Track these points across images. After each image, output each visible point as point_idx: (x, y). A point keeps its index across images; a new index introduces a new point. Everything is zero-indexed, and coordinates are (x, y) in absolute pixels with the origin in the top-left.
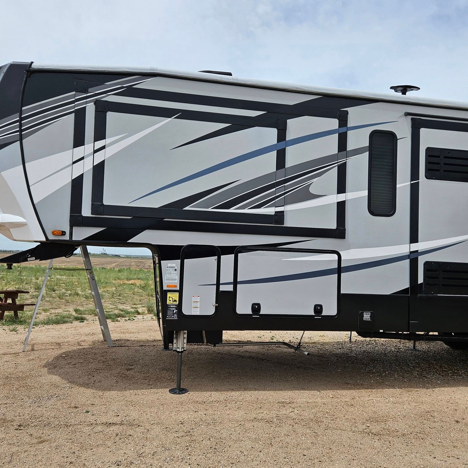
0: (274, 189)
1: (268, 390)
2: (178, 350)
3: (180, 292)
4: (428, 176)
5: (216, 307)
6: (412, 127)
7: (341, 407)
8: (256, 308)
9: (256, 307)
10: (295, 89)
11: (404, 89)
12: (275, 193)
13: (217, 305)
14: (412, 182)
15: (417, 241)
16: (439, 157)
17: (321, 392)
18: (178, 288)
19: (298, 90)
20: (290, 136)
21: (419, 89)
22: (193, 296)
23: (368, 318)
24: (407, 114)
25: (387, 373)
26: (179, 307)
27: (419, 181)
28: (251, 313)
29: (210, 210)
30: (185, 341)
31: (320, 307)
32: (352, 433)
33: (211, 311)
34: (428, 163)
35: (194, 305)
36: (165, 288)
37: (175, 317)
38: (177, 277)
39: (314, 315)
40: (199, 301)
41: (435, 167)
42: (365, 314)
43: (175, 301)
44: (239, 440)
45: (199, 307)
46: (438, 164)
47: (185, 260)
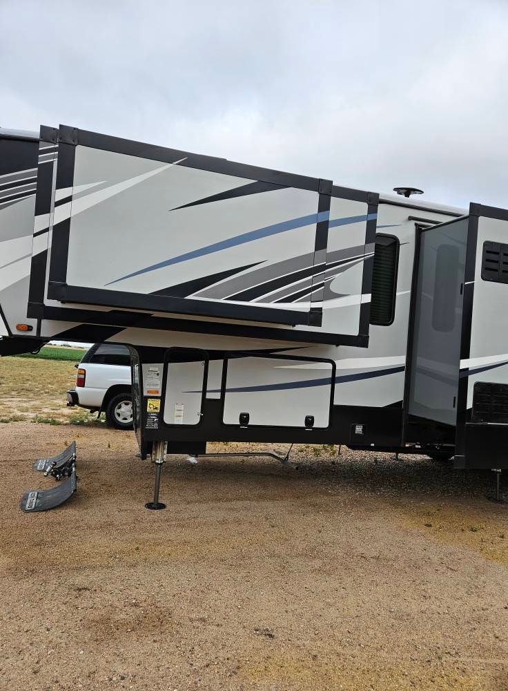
2: (157, 462)
3: (162, 398)
5: (201, 416)
8: (244, 418)
11: (408, 192)
13: (202, 414)
18: (160, 395)
21: (423, 192)
22: (177, 404)
23: (360, 432)
24: (411, 218)
26: (161, 415)
30: (165, 452)
31: (312, 418)
33: (195, 420)
35: (177, 413)
36: (145, 394)
37: (156, 426)
38: (160, 382)
39: (305, 426)
40: (183, 409)
42: (357, 427)
43: (156, 408)
45: (182, 416)
47: (169, 364)
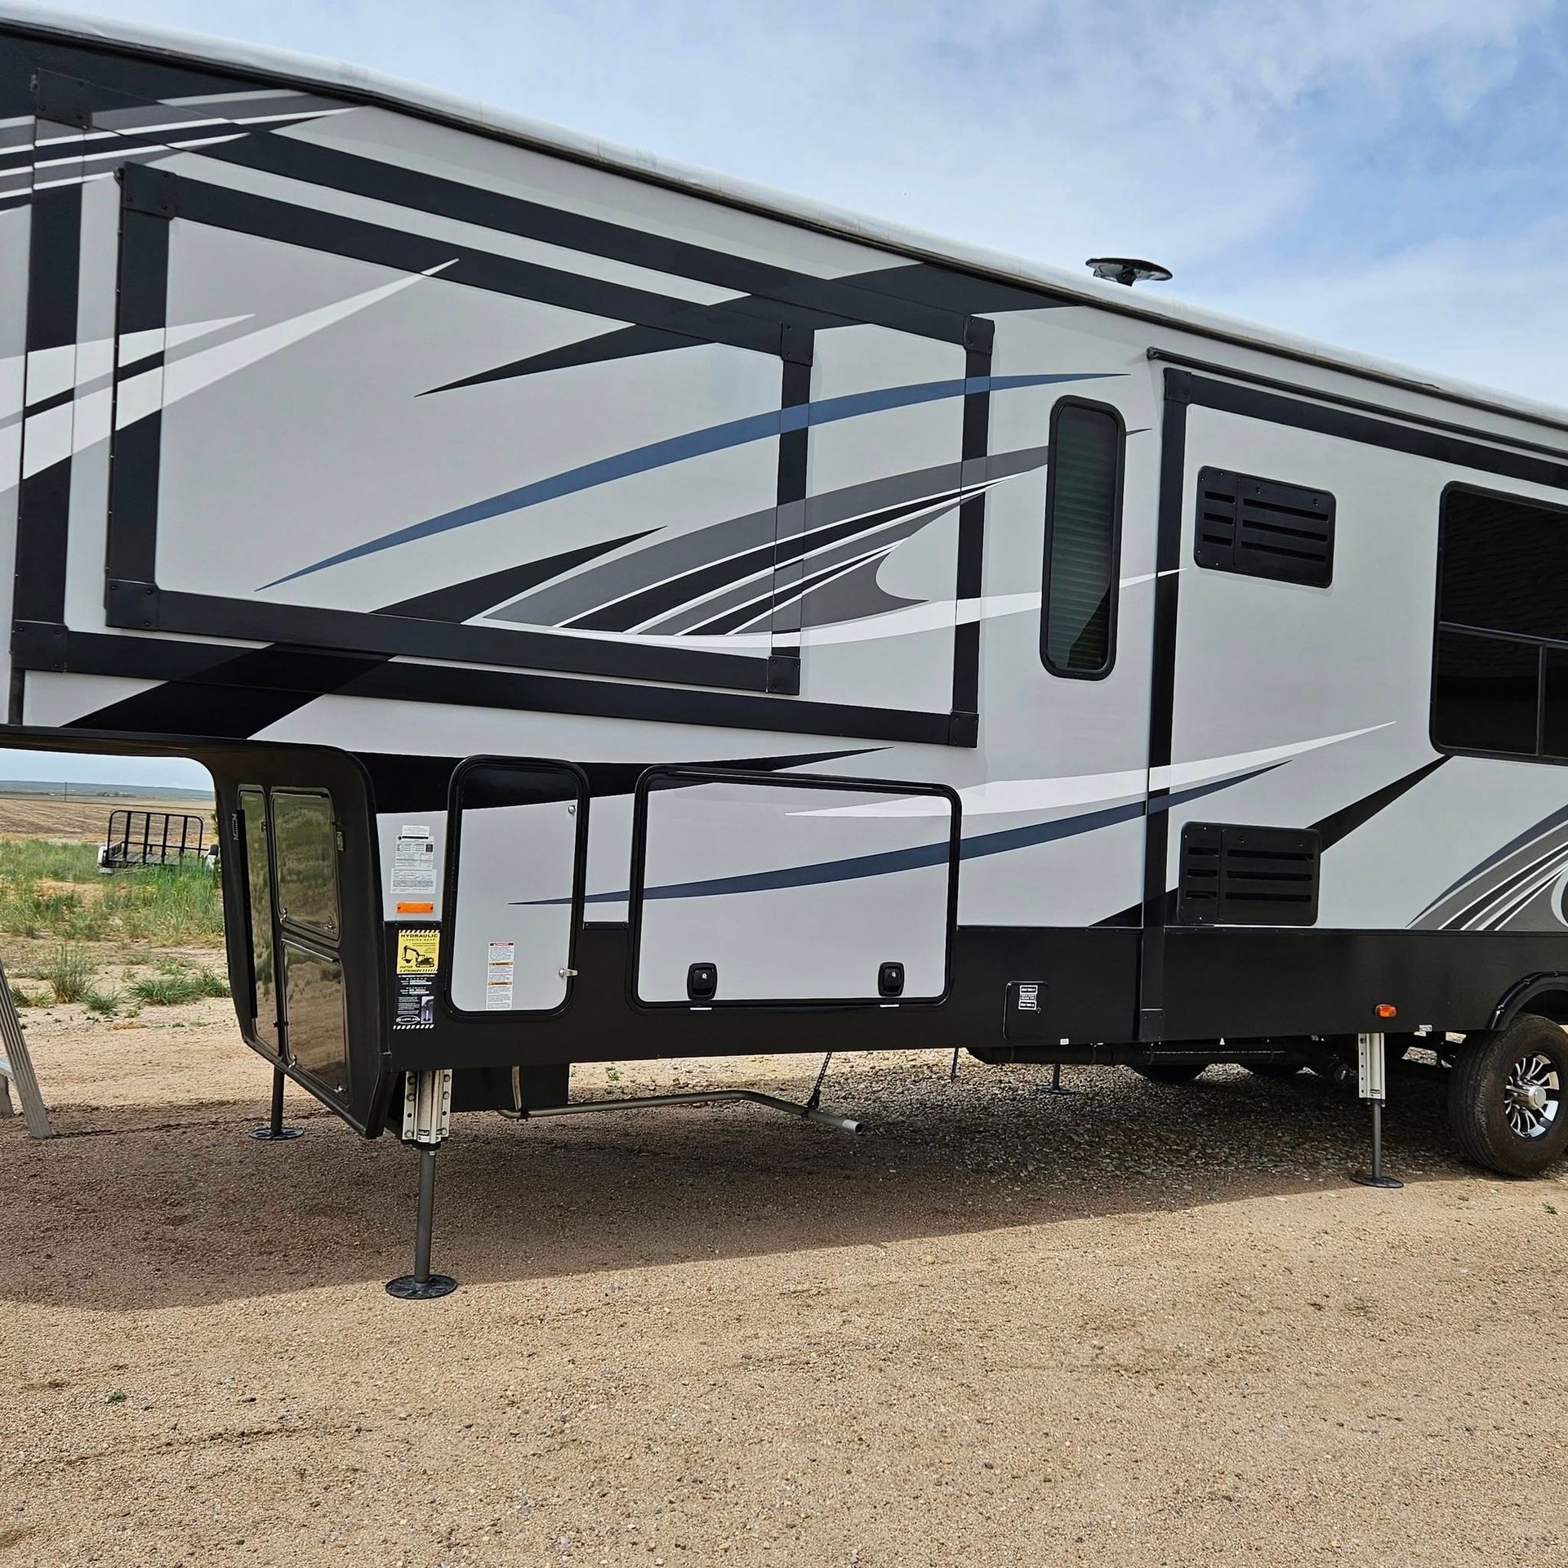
0: (770, 570)
1: (721, 1256)
2: (424, 1139)
3: (447, 928)
4: (1204, 559)
5: (571, 979)
6: (1165, 399)
7: (981, 1292)
8: (702, 979)
9: (704, 976)
10: (839, 226)
11: (1128, 270)
12: (771, 582)
13: (575, 973)
14: (1160, 574)
15: (1166, 761)
16: (1230, 499)
17: (886, 1247)
18: (437, 916)
19: (848, 229)
20: (822, 389)
21: (1168, 275)
22: (492, 945)
23: (1032, 1003)
24: (1154, 355)
25: (1031, 1168)
26: (441, 983)
27: (1178, 573)
28: (684, 997)
29: (557, 630)
30: (447, 1104)
31: (898, 971)
32: (1069, 1374)
33: (551, 995)
34: (1202, 515)
35: (493, 974)
36: (390, 915)
37: (427, 1020)
38: (437, 876)
39: (880, 996)
41: (1220, 529)
42: (1023, 990)
43: (426, 961)
44: (752, 1441)
45: (511, 983)
46: (1229, 520)
47: (463, 811)
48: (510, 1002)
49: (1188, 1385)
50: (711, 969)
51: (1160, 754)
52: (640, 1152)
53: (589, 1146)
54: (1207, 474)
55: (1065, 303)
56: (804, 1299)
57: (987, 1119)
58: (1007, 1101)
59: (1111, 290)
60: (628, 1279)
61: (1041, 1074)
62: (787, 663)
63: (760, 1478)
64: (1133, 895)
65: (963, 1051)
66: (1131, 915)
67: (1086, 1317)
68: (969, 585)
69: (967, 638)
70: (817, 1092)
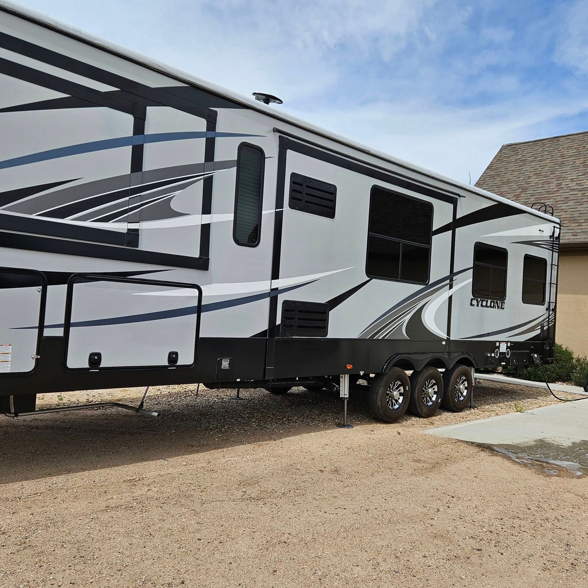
0: (127, 198)
1: (100, 468)
4: (292, 206)
5: (37, 360)
6: (279, 147)
7: (203, 475)
9: (96, 358)
10: (157, 67)
11: (268, 99)
12: (127, 203)
13: (39, 357)
14: (277, 210)
15: (277, 278)
16: (301, 185)
17: (168, 460)
19: (161, 69)
20: (150, 129)
21: (281, 102)
23: (227, 366)
24: (276, 130)
25: (226, 427)
27: (283, 210)
29: (34, 216)
31: (176, 355)
32: (233, 502)
34: (292, 190)
35: (2, 358)
39: (168, 365)
40: (10, 352)
41: (298, 196)
42: (224, 361)
44: (106, 539)
45: (10, 361)
46: (301, 192)
48: (9, 369)
49: (275, 502)
50: (99, 355)
51: (275, 275)
52: (69, 429)
53: (47, 427)
54: (293, 175)
55: (244, 108)
56: (132, 482)
57: (211, 410)
58: (220, 403)
59: (261, 105)
60: (59, 480)
61: (232, 393)
62: (134, 235)
63: (108, 553)
64: (264, 326)
65: (201, 385)
66: (263, 333)
67: (241, 481)
68: (207, 209)
69: (206, 229)
70: (142, 402)
